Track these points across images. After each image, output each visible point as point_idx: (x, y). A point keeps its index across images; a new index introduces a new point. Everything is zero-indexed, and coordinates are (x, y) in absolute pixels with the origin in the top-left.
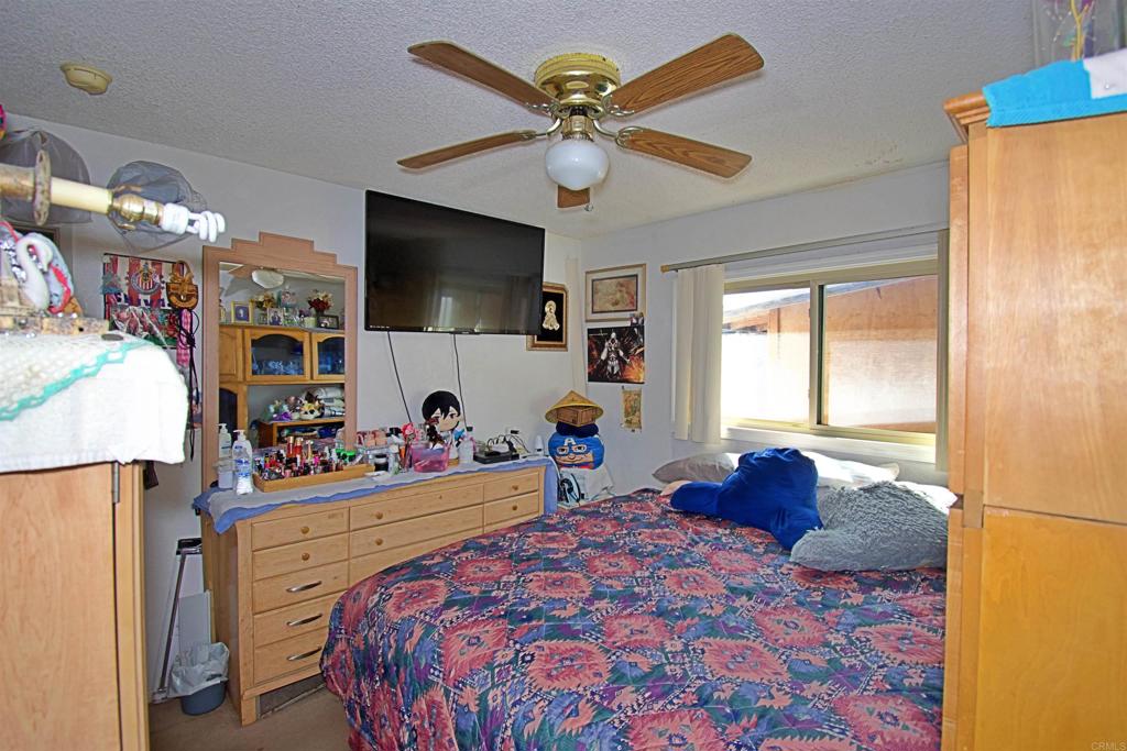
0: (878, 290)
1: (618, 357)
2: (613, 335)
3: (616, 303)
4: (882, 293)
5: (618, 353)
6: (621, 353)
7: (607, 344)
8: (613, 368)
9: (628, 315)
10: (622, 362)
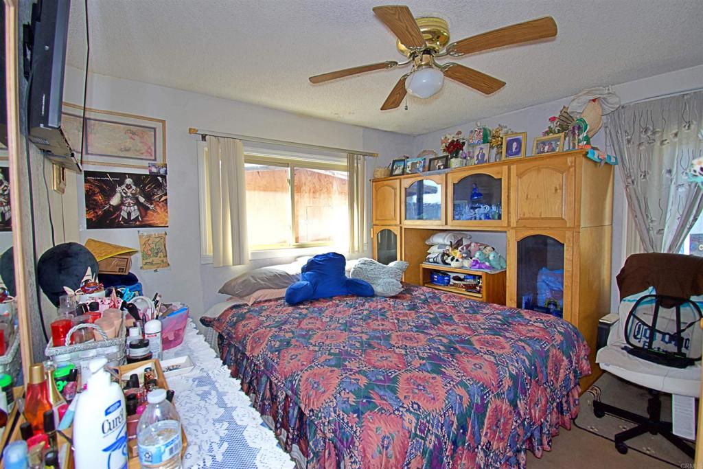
0: (258, 172)
1: (138, 203)
2: (129, 181)
3: (127, 150)
4: (260, 173)
5: (137, 199)
6: (142, 200)
7: (119, 189)
8: (129, 214)
9: (146, 163)
10: (143, 209)
